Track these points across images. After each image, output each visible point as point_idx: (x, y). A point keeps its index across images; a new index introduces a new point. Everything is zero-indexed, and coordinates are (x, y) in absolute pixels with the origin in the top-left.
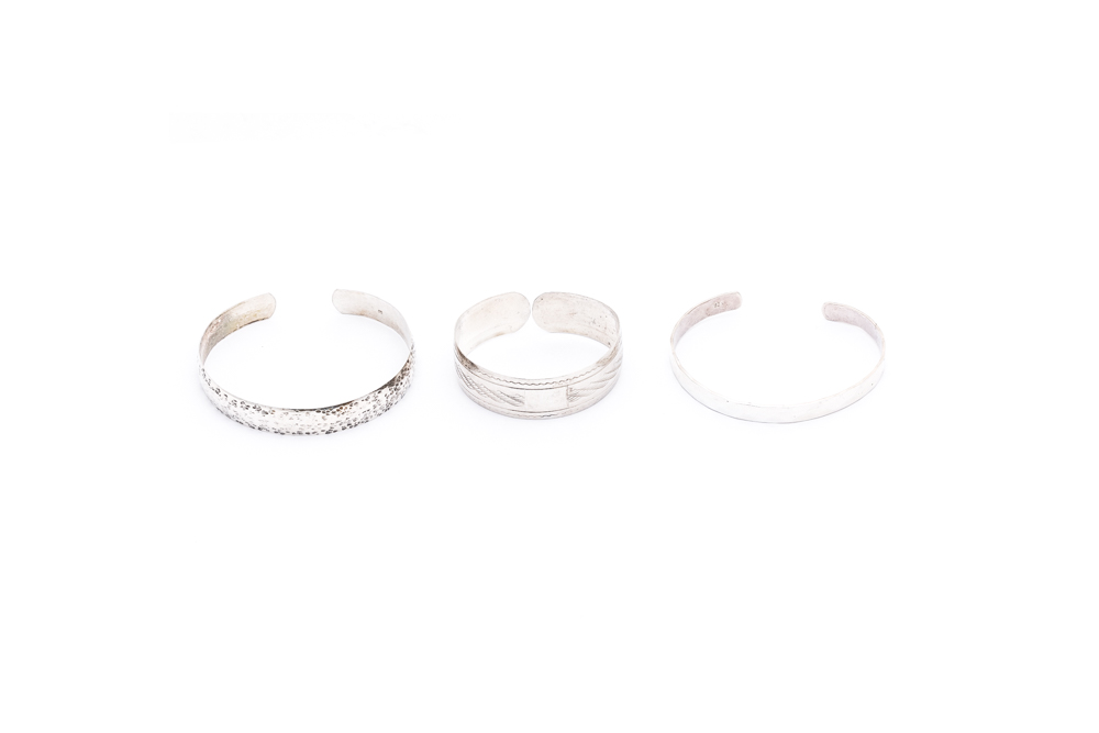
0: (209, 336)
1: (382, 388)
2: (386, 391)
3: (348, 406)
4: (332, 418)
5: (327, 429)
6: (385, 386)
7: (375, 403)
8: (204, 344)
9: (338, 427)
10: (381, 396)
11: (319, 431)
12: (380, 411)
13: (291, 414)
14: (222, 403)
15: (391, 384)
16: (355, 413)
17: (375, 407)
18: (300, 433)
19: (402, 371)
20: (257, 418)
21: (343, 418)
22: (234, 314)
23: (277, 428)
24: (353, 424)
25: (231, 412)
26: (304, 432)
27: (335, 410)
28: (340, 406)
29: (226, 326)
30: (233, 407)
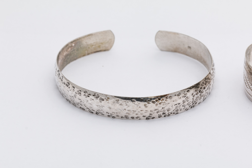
0: (65, 53)
1: (190, 88)
2: (192, 91)
3: (164, 98)
4: (152, 106)
5: (147, 115)
6: (193, 87)
7: (184, 99)
8: (61, 58)
9: (155, 115)
10: (189, 94)
11: (141, 117)
12: (187, 107)
13: (121, 101)
14: (70, 93)
15: (196, 86)
16: (169, 105)
17: (184, 102)
18: (127, 117)
19: (206, 79)
20: (94, 104)
21: (160, 107)
22: (85, 42)
23: (110, 112)
24: (167, 113)
25: (76, 100)
26: (130, 116)
27: (154, 100)
28: (159, 98)
29: (78, 50)
30: (78, 96)
